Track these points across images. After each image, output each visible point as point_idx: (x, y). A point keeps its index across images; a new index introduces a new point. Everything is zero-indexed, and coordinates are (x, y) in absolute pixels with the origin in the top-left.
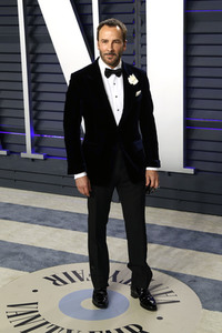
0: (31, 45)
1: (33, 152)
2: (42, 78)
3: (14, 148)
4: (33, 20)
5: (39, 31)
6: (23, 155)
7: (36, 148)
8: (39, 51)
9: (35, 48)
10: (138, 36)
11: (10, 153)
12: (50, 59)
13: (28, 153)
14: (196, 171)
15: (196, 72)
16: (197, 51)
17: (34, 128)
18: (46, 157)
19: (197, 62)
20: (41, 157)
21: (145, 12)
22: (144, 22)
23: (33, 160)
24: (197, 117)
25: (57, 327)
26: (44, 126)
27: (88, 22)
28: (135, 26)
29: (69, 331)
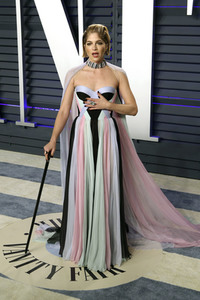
0: (26, 32)
1: (26, 121)
3: (10, 117)
4: (27, 12)
5: (33, 20)
6: (17, 123)
7: (29, 117)
8: (32, 37)
9: (29, 35)
10: (115, 26)
11: (6, 121)
13: (22, 122)
14: (160, 139)
18: (37, 125)
20: (33, 125)
22: (120, 15)
23: (26, 127)
24: (162, 95)
27: (74, 14)
28: (113, 18)
29: (54, 267)
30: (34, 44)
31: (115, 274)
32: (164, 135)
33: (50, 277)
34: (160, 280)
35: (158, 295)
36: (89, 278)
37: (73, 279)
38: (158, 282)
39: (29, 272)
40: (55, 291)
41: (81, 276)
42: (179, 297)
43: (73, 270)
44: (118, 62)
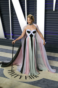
0: (12, 15)
1: (12, 38)
2: (14, 23)
3: (8, 37)
4: (12, 10)
5: (14, 12)
6: (10, 39)
7: (13, 37)
9: (13, 16)
10: (35, 14)
11: (7, 39)
12: (16, 18)
15: (47, 22)
16: (47, 17)
17: (12, 33)
19: (47, 20)
20: (14, 39)
21: (36, 9)
22: (36, 11)
23: (12, 40)
24: (47, 31)
25: (18, 75)
26: (14, 33)
27: (24, 10)
28: (34, 12)
29: (21, 76)
30: (14, 18)
31: (37, 77)
32: (47, 42)
33: (20, 78)
34: (48, 79)
35: (48, 82)
36: (30, 79)
37: (26, 79)
38: (47, 79)
39: (15, 77)
40: (22, 82)
41: (28, 78)
42: (53, 83)
43: (26, 76)
44: (36, 23)
